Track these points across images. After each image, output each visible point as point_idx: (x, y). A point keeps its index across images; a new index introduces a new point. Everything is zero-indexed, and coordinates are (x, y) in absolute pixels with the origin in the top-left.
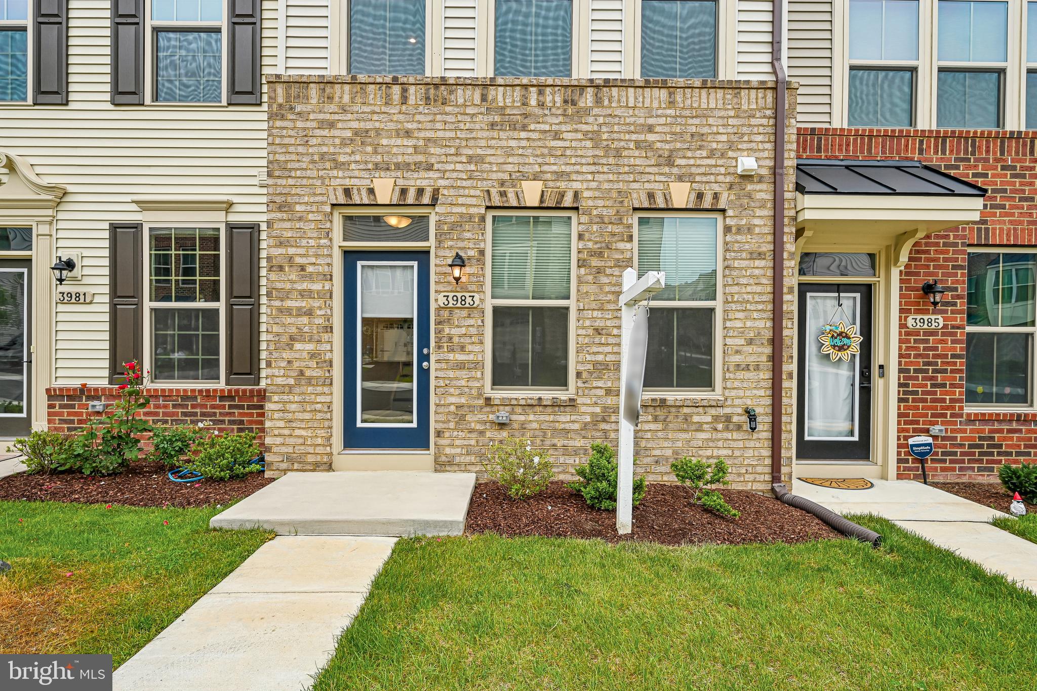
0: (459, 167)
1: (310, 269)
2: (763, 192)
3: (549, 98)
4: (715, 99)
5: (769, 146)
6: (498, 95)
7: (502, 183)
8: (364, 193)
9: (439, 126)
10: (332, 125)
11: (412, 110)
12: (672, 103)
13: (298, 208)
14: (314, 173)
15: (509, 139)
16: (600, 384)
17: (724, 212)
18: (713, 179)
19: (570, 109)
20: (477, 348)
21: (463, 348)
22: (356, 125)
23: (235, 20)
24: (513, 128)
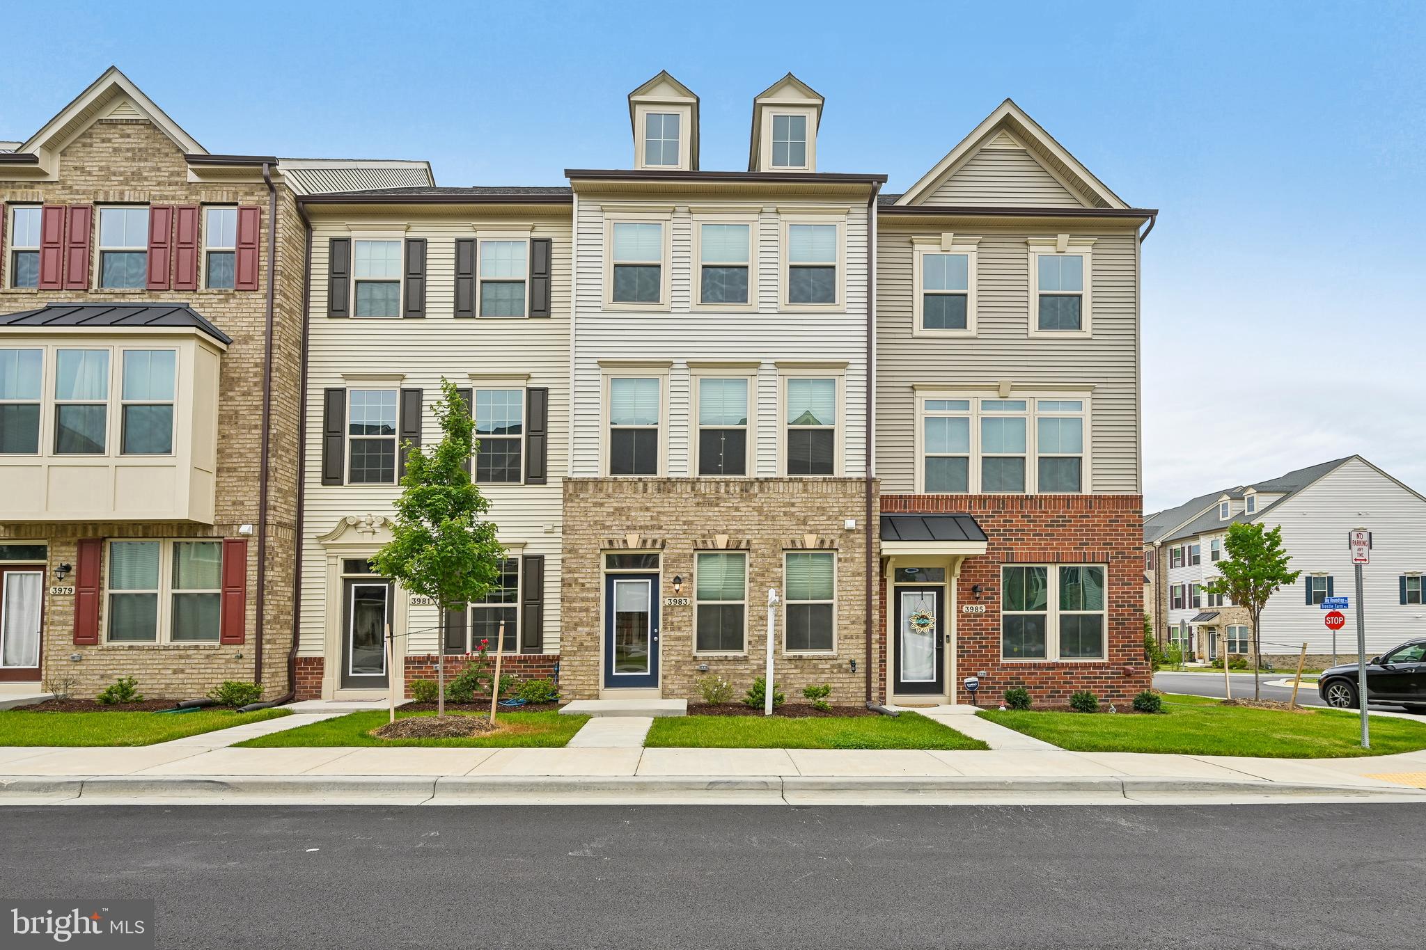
0: (678, 527)
2: (860, 539)
3: (732, 489)
4: (831, 488)
5: (863, 513)
6: (702, 488)
7: (704, 536)
8: (621, 543)
9: (666, 504)
10: (602, 504)
11: (650, 497)
12: (805, 490)
13: (580, 551)
14: (591, 532)
15: (711, 512)
17: (837, 549)
18: (830, 532)
19: (745, 494)
20: (688, 629)
21: (679, 629)
22: (615, 505)
23: (530, 434)
24: (711, 505)
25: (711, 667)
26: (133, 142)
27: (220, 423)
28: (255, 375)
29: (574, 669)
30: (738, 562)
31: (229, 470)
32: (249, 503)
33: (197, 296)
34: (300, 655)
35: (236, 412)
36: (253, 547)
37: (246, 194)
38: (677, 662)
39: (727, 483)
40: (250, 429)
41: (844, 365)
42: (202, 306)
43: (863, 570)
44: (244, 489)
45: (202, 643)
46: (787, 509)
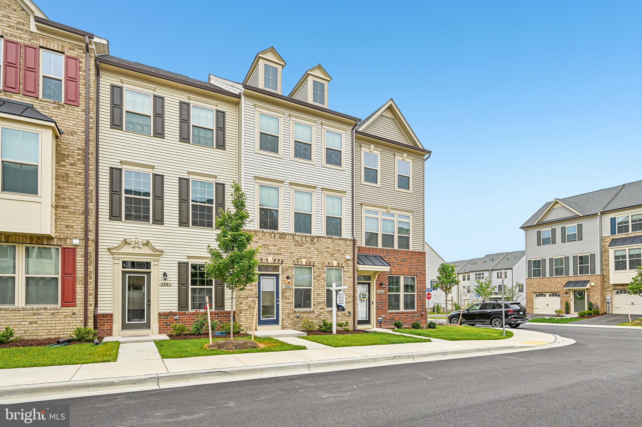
0: (288, 254)
2: (351, 263)
3: (307, 239)
4: (341, 242)
5: (352, 253)
6: (296, 237)
7: (297, 259)
8: (265, 260)
9: (283, 244)
10: (257, 242)
11: (277, 240)
12: (333, 242)
15: (299, 249)
16: (319, 307)
17: (343, 267)
18: (341, 260)
19: (312, 242)
20: (292, 299)
21: (289, 299)
22: (263, 243)
23: (218, 205)
24: (300, 246)
25: (301, 315)
27: (56, 179)
28: (79, 154)
29: (247, 317)
31: (63, 207)
32: (77, 227)
33: (39, 102)
34: (99, 312)
35: (67, 174)
36: (80, 252)
37: (70, 49)
38: (288, 313)
39: (306, 237)
40: (76, 185)
41: (344, 192)
42: (42, 108)
43: (352, 275)
44: (73, 219)
45: (48, 306)
46: (327, 250)
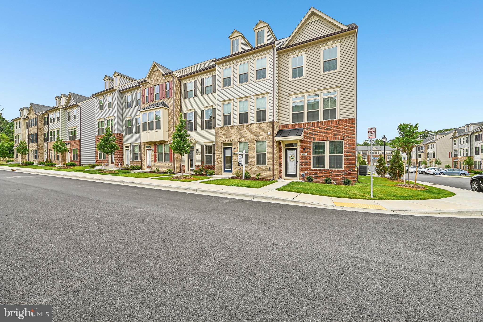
0: (235, 136)
1: (219, 150)
2: (271, 137)
3: (245, 127)
4: (265, 124)
5: (272, 130)
6: (239, 127)
7: (240, 138)
8: (225, 141)
9: (233, 131)
10: (221, 133)
11: (230, 130)
12: (260, 126)
13: (218, 143)
14: (220, 139)
15: (240, 132)
16: (251, 164)
17: (266, 140)
18: (265, 135)
19: (247, 128)
20: (237, 159)
21: (235, 160)
22: (224, 132)
23: (213, 118)
24: (241, 131)
25: (241, 168)
26: (158, 74)
27: (169, 122)
28: (172, 113)
29: (218, 168)
30: (246, 144)
31: (170, 131)
33: (165, 100)
35: (170, 120)
37: (170, 79)
38: (235, 167)
39: (244, 125)
41: (268, 93)
43: (272, 145)
45: (168, 162)
46: (256, 131)
